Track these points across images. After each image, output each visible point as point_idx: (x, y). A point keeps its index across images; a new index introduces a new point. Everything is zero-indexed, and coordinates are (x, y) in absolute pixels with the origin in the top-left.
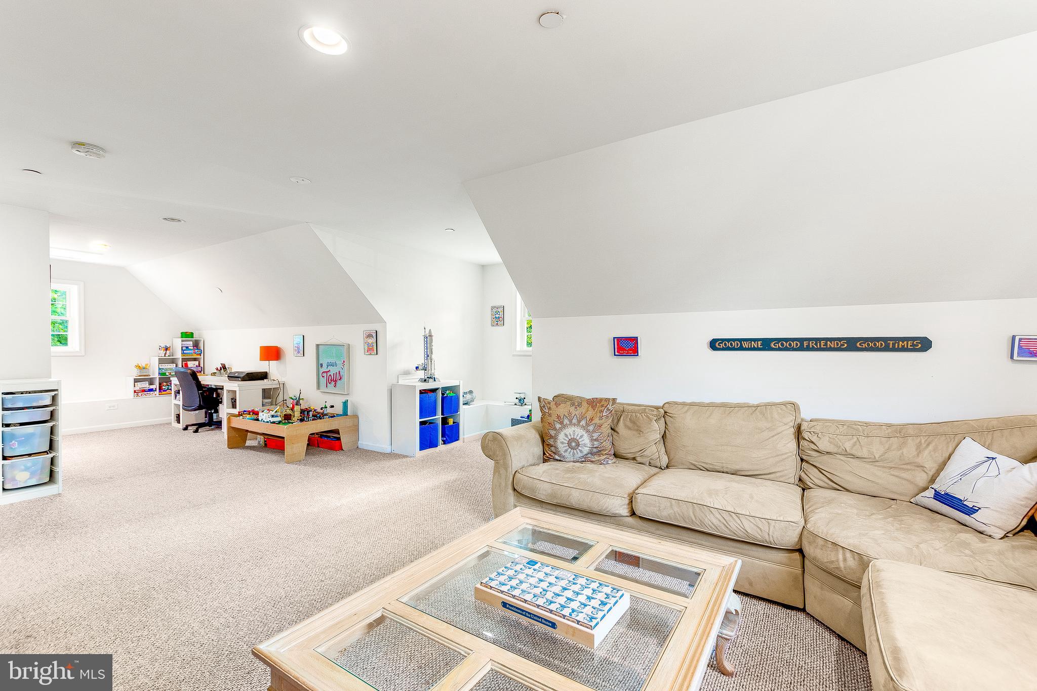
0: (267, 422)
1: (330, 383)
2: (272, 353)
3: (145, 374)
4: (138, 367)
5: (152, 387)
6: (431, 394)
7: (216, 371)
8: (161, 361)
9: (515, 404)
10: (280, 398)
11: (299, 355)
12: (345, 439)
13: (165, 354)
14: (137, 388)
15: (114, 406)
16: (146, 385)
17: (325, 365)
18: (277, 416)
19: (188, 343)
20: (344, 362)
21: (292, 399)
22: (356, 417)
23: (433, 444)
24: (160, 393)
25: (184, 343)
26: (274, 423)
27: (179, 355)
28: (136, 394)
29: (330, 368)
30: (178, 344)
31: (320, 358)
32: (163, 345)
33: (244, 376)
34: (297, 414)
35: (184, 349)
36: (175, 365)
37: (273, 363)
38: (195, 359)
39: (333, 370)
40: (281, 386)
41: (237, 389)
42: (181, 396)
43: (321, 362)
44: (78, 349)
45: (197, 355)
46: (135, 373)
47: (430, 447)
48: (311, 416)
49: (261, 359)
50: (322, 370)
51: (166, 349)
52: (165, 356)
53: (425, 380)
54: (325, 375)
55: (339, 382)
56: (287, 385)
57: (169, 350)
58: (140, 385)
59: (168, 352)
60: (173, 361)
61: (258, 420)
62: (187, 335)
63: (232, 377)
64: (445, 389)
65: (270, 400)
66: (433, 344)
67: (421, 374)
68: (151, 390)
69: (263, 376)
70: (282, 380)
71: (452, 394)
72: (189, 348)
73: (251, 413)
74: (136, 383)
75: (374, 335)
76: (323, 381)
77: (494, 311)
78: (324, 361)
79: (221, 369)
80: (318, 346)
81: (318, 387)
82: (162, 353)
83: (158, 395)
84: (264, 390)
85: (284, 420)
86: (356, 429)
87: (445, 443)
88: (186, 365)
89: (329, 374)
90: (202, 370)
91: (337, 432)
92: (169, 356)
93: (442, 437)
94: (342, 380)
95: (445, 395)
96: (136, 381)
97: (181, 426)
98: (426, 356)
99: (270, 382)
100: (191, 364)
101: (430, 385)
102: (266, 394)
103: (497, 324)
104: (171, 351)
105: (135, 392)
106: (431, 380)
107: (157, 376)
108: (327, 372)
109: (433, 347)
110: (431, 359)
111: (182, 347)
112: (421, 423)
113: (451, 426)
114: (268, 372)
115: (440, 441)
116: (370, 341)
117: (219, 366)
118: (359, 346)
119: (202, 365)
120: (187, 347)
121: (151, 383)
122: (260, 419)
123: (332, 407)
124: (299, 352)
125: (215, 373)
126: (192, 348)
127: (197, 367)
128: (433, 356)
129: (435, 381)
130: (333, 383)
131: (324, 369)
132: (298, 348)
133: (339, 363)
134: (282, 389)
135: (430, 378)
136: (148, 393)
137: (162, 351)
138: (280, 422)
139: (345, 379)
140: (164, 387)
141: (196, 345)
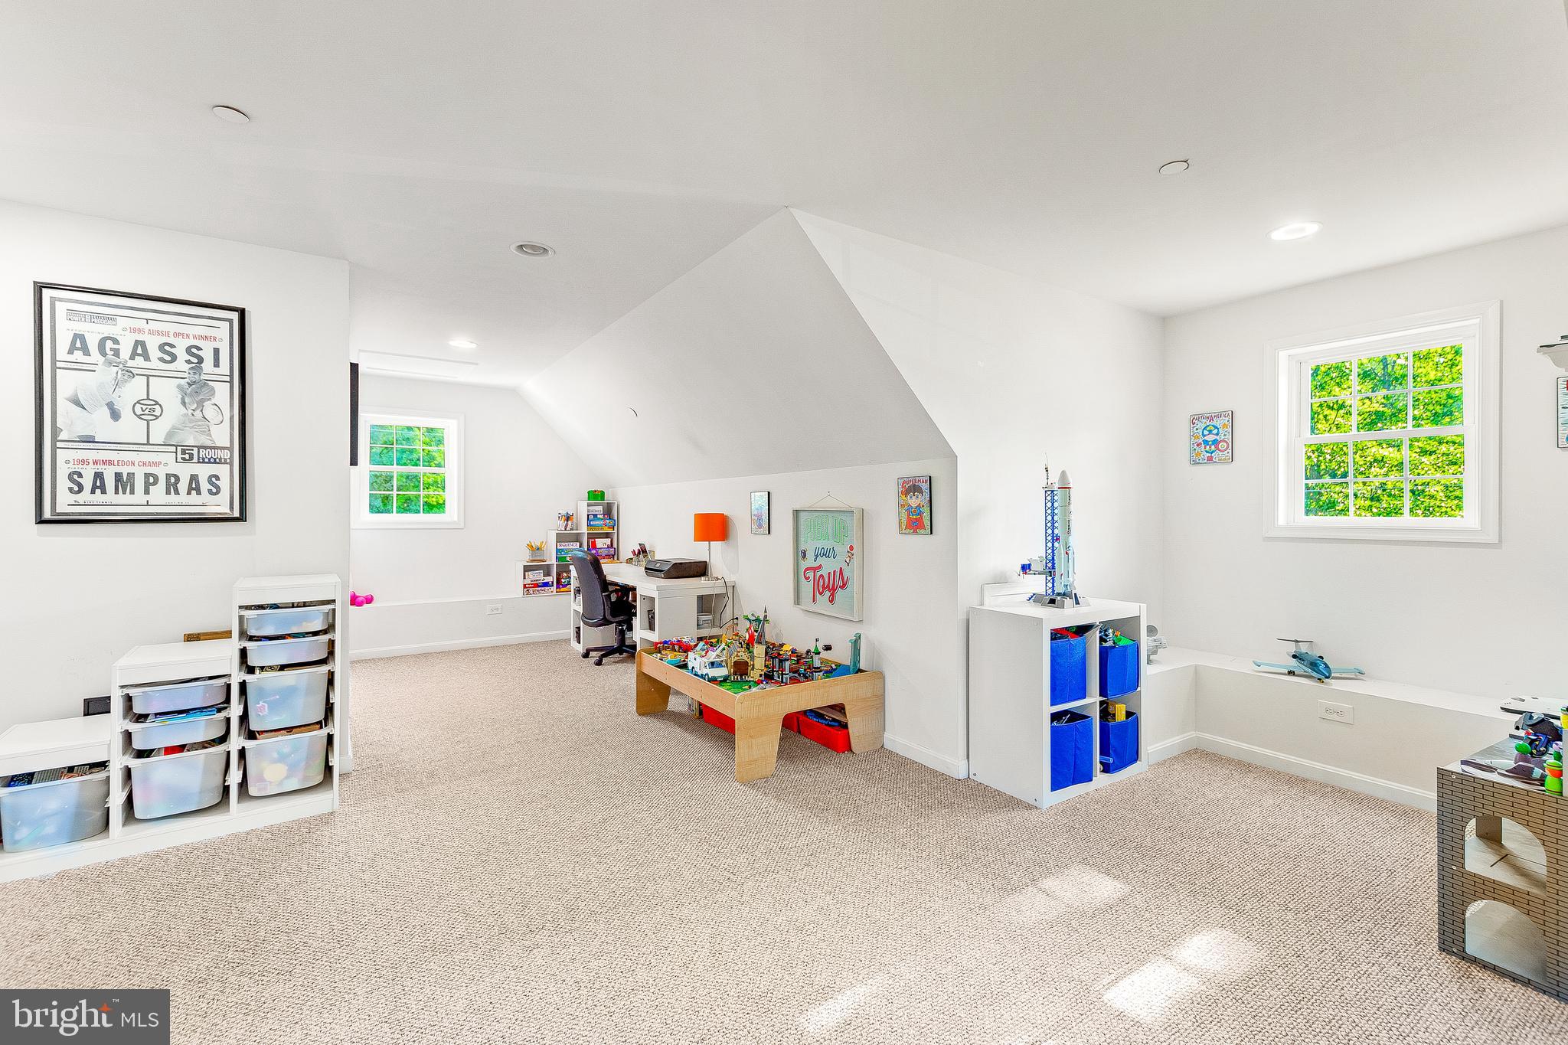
0: (702, 676)
1: (820, 593)
2: (714, 527)
3: (538, 558)
4: (530, 546)
5: (548, 579)
6: (1075, 641)
7: (632, 556)
8: (561, 538)
9: (1290, 673)
10: (727, 615)
11: (761, 531)
12: (857, 727)
13: (567, 525)
14: (528, 581)
15: (497, 609)
16: (539, 576)
17: (810, 555)
18: (720, 665)
19: (596, 508)
20: (851, 548)
21: (748, 619)
22: (880, 676)
23: (1084, 776)
24: (558, 590)
25: (591, 508)
26: (713, 680)
27: (584, 529)
28: (525, 590)
29: (821, 561)
30: (582, 510)
31: (802, 540)
32: (564, 513)
33: (669, 569)
34: (759, 664)
35: (591, 518)
36: (578, 544)
37: (716, 545)
38: (607, 535)
39: (828, 566)
40: (730, 590)
41: (655, 595)
42: (580, 598)
43: (802, 547)
44: (456, 519)
45: (609, 528)
46: (525, 558)
47: (1074, 783)
48: (787, 671)
49: (697, 539)
50: (804, 565)
51: (568, 518)
52: (566, 530)
53: (1052, 601)
54: (810, 574)
55: (839, 593)
56: (738, 588)
57: (572, 520)
58: (532, 576)
59: (570, 522)
60: (577, 538)
61: (684, 666)
62: (596, 495)
63: (651, 571)
64: (1105, 627)
65: (710, 617)
66: (1072, 508)
67: (1037, 584)
68: (546, 584)
69: (699, 570)
70: (731, 578)
71: (1124, 642)
72: (598, 516)
73: (677, 647)
74: (527, 573)
75: (925, 487)
76: (807, 587)
77: (1201, 425)
78: (810, 545)
79: (639, 553)
80: (796, 513)
81: (797, 600)
82: (562, 523)
83: (555, 593)
84: (701, 598)
85: (735, 673)
86: (878, 703)
87: (1107, 769)
88: (594, 544)
89: (818, 574)
90: (613, 555)
91: (840, 708)
92: (571, 529)
93: (1101, 754)
94: (849, 585)
95: (1109, 644)
96: (527, 569)
97: (580, 649)
98: (1049, 538)
99: (711, 583)
100: (601, 543)
101: (1068, 616)
102: (705, 604)
103: (1210, 459)
104: (575, 520)
105: (525, 586)
106: (1068, 602)
107: (553, 561)
108: (815, 569)
109: (1072, 517)
110: (1067, 548)
111: (588, 515)
112: (1055, 717)
113: (1121, 724)
114: (708, 561)
115: (1098, 767)
116: (914, 501)
117: (637, 548)
118: (887, 512)
119: (615, 546)
120: (595, 516)
121: (548, 574)
122: (690, 666)
123: (828, 648)
124: (760, 526)
125: (632, 559)
126: (601, 516)
127: (608, 547)
128: (1073, 541)
129: (1077, 603)
130: (828, 594)
131: (810, 562)
132: (760, 519)
133: (842, 550)
134: (730, 595)
135: (1064, 594)
136: (543, 588)
137: (563, 521)
138: (725, 679)
139: (854, 585)
140: (563, 581)
141: (608, 511)
